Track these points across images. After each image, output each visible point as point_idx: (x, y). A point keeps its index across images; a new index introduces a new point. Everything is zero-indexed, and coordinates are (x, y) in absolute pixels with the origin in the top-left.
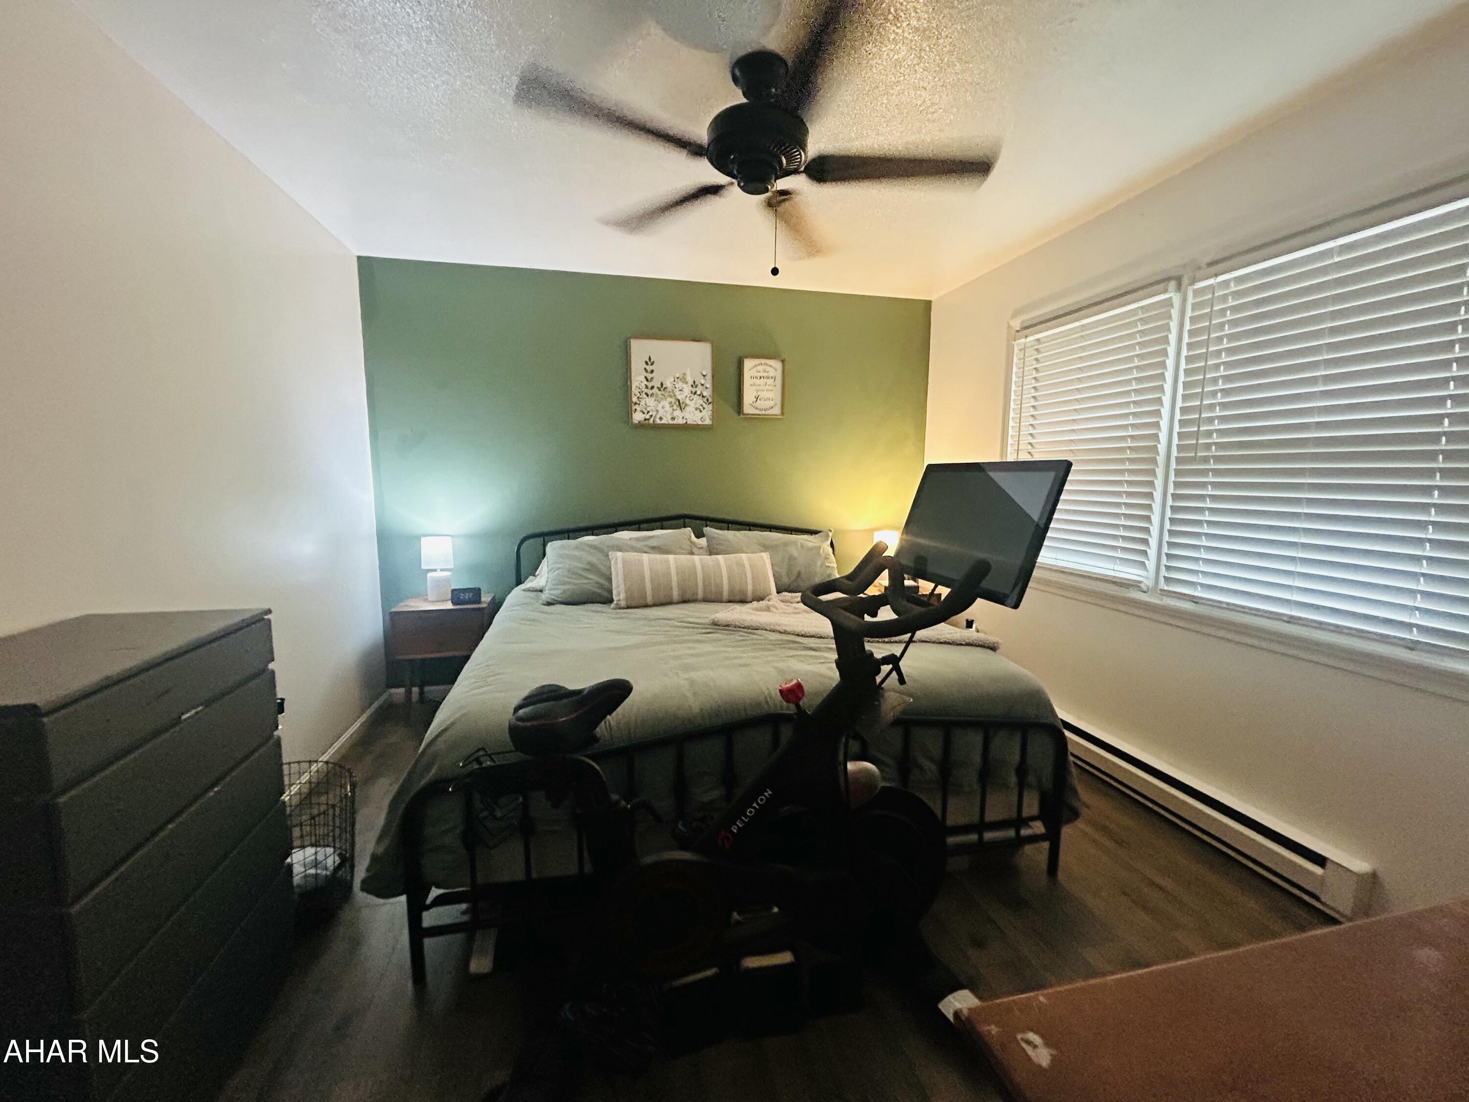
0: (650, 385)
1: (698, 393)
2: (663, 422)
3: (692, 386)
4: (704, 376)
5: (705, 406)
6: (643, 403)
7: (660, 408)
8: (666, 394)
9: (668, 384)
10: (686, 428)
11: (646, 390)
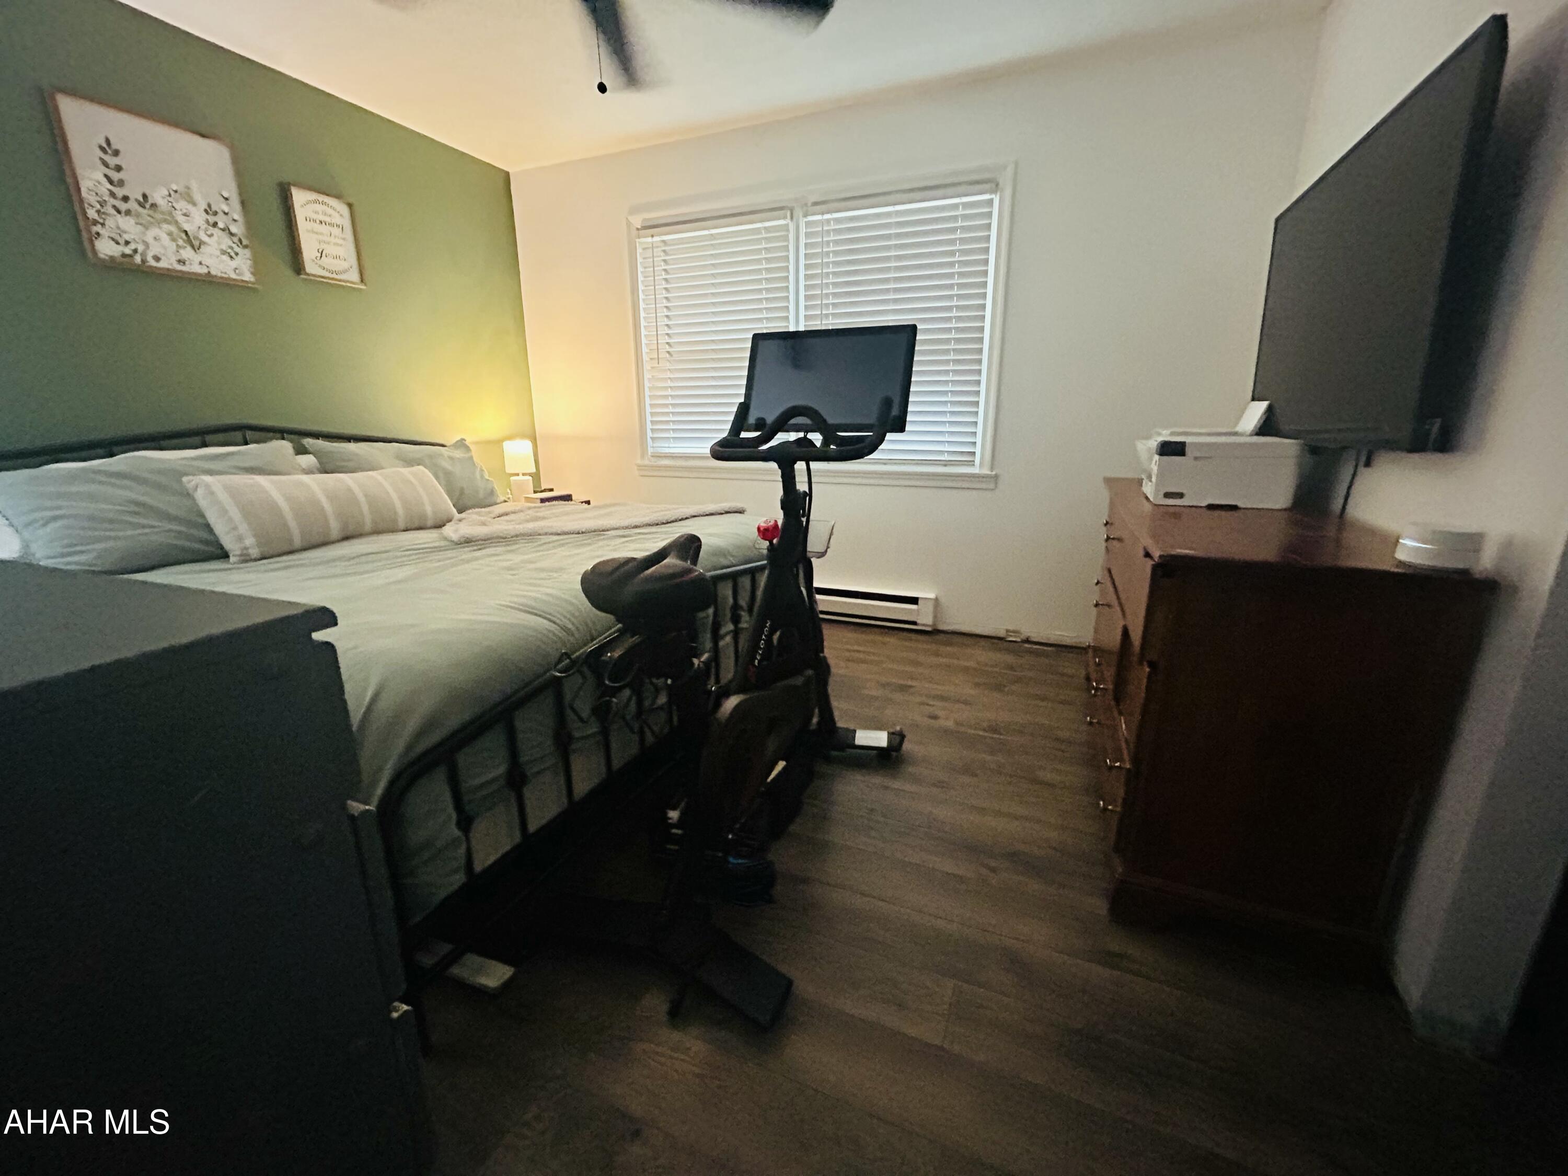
0: (120, 192)
1: (221, 225)
2: (162, 264)
3: (206, 211)
4: (226, 199)
5: (237, 249)
6: (110, 222)
7: (150, 239)
8: (158, 216)
9: (158, 196)
10: (208, 281)
11: (112, 201)
